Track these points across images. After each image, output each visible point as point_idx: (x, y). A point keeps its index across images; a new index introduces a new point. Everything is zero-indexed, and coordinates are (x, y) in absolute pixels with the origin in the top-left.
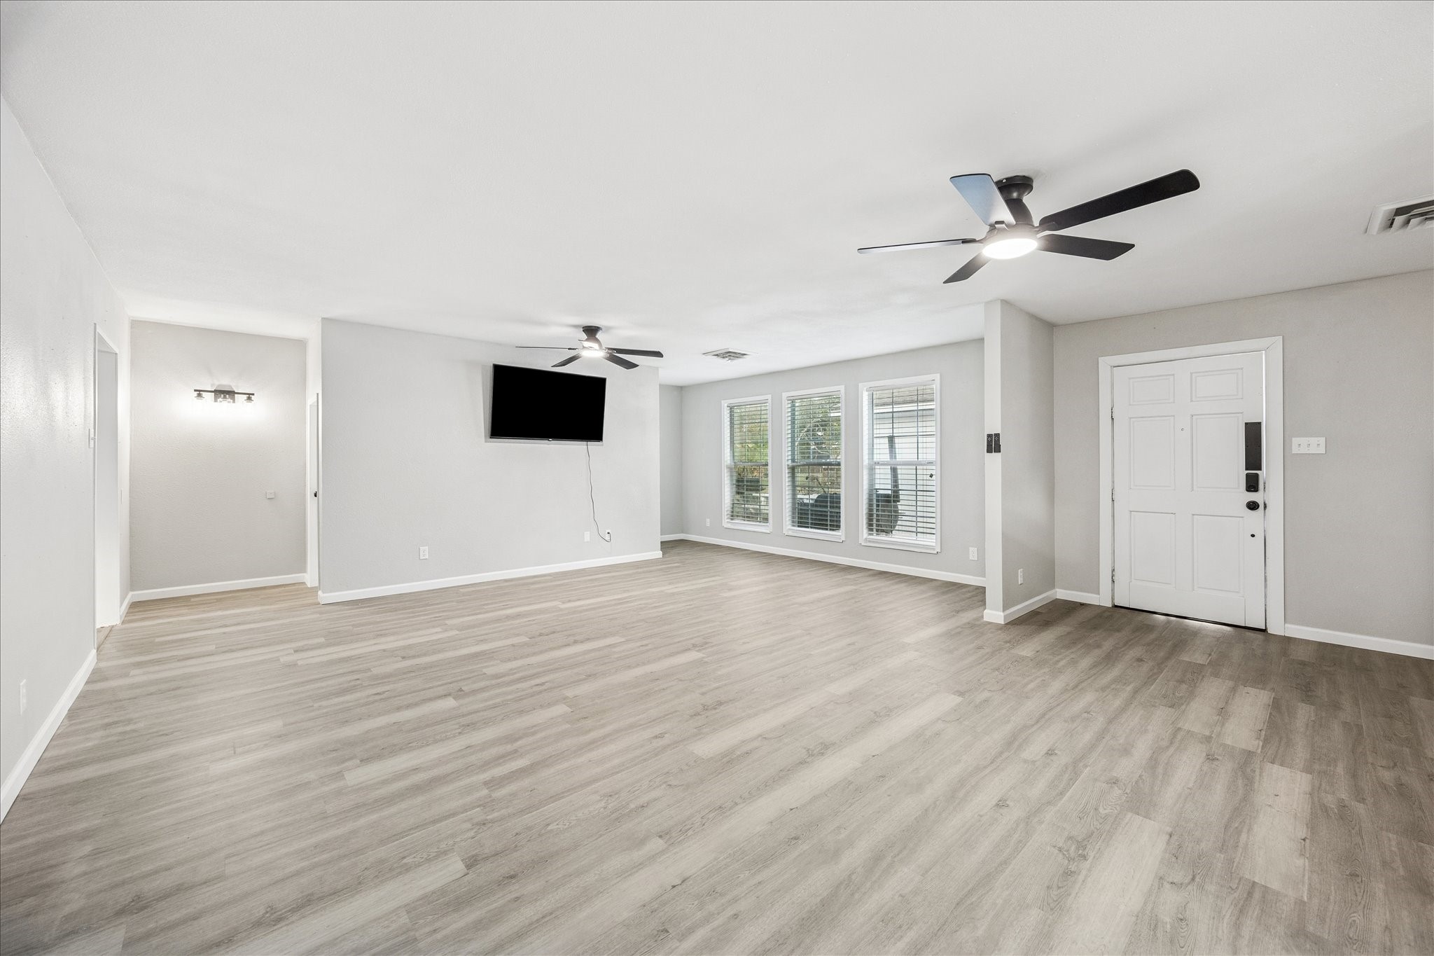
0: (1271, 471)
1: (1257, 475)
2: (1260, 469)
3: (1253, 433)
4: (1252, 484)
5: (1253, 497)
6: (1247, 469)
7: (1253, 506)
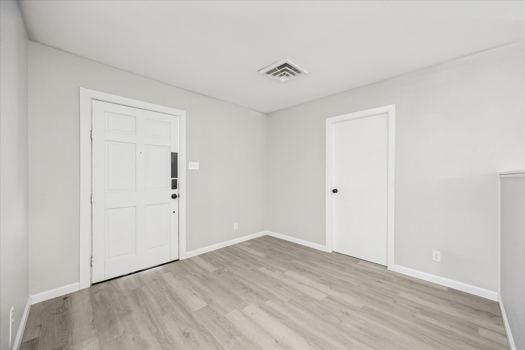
0: (181, 178)
1: (176, 180)
2: (177, 177)
3: (174, 157)
4: (174, 185)
5: (175, 192)
6: (172, 177)
7: (174, 197)
